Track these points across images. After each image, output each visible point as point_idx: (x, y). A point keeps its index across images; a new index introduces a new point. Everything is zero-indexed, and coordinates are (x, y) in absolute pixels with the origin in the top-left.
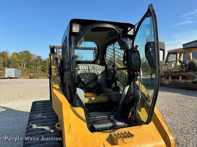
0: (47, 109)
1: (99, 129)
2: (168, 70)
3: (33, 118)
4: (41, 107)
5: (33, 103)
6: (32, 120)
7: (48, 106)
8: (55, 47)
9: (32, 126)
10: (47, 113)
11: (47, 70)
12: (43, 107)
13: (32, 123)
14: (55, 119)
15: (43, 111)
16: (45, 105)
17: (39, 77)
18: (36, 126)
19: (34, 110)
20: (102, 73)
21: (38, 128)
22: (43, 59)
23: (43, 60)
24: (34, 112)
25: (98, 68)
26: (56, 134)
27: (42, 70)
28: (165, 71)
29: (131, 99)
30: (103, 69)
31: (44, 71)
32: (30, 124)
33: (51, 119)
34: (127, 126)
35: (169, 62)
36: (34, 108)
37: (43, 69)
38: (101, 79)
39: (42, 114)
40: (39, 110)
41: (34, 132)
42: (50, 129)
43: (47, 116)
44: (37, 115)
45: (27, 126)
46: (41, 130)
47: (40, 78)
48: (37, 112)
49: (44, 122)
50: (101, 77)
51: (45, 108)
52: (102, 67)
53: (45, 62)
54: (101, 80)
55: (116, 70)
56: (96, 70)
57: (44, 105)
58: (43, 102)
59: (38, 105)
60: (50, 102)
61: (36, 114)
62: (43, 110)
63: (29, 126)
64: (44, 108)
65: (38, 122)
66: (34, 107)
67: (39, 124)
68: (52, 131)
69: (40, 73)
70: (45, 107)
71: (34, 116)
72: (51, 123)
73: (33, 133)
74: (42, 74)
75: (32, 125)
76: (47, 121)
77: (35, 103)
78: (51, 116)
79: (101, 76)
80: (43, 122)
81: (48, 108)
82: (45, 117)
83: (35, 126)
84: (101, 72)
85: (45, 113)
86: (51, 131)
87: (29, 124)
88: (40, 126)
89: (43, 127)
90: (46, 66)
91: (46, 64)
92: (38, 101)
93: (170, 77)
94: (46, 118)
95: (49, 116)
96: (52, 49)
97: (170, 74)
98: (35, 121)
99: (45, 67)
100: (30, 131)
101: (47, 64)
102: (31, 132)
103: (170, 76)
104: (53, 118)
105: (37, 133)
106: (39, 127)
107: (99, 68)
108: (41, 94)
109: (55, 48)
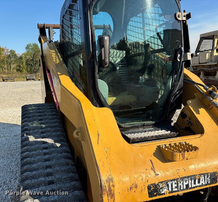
0: (45, 115)
1: (136, 140)
2: (199, 63)
3: (27, 127)
4: (36, 112)
5: (22, 107)
6: (26, 130)
7: (45, 112)
8: (45, 25)
9: (28, 139)
10: (46, 121)
11: (24, 70)
12: (39, 112)
13: (27, 134)
14: (59, 128)
15: (39, 118)
16: (41, 110)
17: (15, 79)
18: (34, 138)
19: (26, 117)
20: (122, 61)
21: (37, 141)
22: (18, 54)
23: (19, 56)
24: (27, 119)
25: (115, 53)
26: (64, 148)
27: (18, 70)
28: (194, 65)
29: (178, 96)
30: (123, 55)
31: (21, 71)
32: (25, 135)
33: (54, 129)
34: (175, 136)
35: (202, 51)
36: (27, 114)
37: (19, 68)
38: (120, 70)
39: (40, 122)
40: (34, 116)
41: (32, 145)
42: (55, 143)
43: (47, 125)
44: (32, 124)
45: (22, 139)
46: (43, 144)
47: (17, 81)
48: (31, 119)
49: (44, 133)
50: (120, 68)
51: (42, 114)
52: (121, 51)
53: (21, 58)
54: (121, 72)
55: (149, 53)
56: (112, 56)
57: (39, 109)
58: (37, 105)
59: (30, 110)
60: (47, 106)
61: (30, 121)
62: (40, 116)
63: (23, 138)
64: (40, 114)
65: (36, 133)
66: (25, 112)
67: (37, 135)
68: (58, 145)
69: (15, 73)
70: (41, 112)
71: (28, 125)
72: (54, 134)
73: (32, 147)
74: (18, 76)
75: (28, 136)
76: (48, 131)
77: (26, 108)
78: (53, 125)
79: (120, 66)
80: (42, 133)
81: (47, 113)
82: (44, 126)
83: (32, 138)
84: (119, 60)
85: (43, 120)
86: (56, 145)
87: (22, 136)
88: (39, 138)
89: (44, 140)
90: (22, 64)
91: (22, 61)
92: (29, 105)
93: (202, 74)
94: (46, 127)
95: (49, 125)
96: (42, 30)
97: (202, 68)
98: (31, 131)
99: (21, 66)
100: (26, 145)
101: (24, 61)
102: (28, 146)
103: (202, 72)
104: (55, 127)
105: (37, 147)
106: (39, 140)
107: (117, 53)
108: (22, 101)
109: (46, 28)
